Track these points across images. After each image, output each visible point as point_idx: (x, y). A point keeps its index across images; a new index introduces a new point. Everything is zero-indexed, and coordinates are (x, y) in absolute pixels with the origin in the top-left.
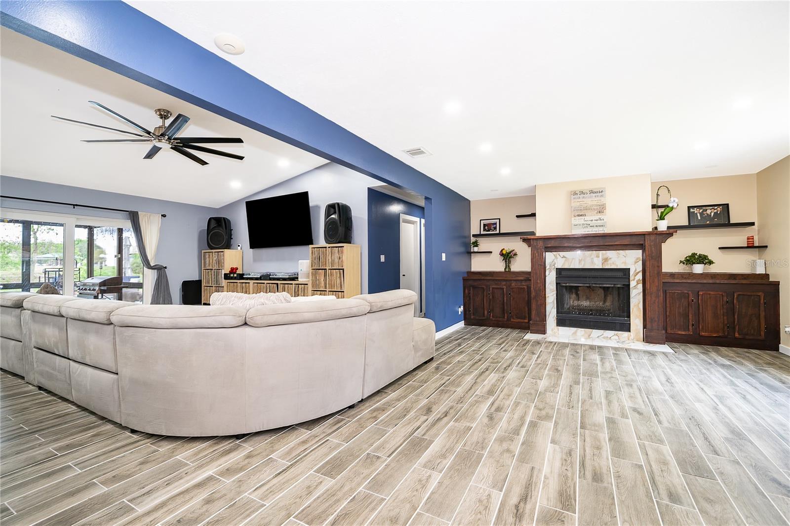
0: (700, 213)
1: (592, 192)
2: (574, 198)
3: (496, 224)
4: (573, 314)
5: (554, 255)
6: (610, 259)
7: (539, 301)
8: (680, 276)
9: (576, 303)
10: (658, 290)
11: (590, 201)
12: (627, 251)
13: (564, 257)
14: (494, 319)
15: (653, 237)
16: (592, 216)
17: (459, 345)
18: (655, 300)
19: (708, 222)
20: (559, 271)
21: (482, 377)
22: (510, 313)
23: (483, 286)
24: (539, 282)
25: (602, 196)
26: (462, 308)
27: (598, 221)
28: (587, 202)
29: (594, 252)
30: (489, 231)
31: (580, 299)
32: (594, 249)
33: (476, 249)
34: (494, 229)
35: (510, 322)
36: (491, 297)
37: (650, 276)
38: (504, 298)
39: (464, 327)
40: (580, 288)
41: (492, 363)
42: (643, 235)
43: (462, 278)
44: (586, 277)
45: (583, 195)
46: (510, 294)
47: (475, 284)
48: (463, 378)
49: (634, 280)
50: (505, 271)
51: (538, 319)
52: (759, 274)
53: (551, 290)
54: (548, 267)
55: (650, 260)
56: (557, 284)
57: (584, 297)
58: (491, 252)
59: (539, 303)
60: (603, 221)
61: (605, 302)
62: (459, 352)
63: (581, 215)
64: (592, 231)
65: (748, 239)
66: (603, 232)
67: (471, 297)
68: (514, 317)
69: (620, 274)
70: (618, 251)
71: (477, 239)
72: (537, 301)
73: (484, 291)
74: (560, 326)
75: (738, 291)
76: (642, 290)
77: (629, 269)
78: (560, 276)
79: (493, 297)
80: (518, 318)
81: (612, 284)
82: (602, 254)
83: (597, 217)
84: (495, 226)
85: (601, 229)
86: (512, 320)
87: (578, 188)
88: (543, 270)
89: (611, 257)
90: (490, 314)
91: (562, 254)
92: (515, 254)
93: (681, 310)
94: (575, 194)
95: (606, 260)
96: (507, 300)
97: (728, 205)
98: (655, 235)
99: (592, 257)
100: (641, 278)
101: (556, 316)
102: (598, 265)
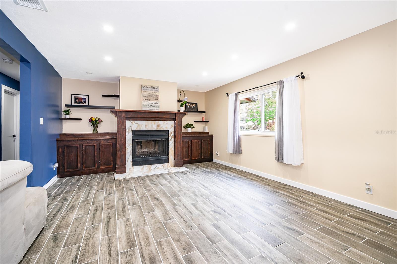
0: (189, 106)
1: (152, 87)
2: (144, 89)
3: (85, 99)
4: (141, 157)
5: (131, 122)
6: (160, 125)
7: (122, 152)
8: (184, 133)
9: (141, 151)
10: (180, 141)
11: (151, 92)
12: (168, 122)
13: (137, 124)
14: (86, 169)
15: (179, 115)
16: (152, 101)
17: (65, 200)
18: (179, 146)
19: (192, 110)
20: (134, 132)
21: (111, 229)
22: (100, 163)
23: (77, 145)
24: (122, 140)
25: (157, 91)
26: (57, 165)
27: (156, 104)
28: (150, 93)
29: (153, 121)
30: (79, 103)
31: (142, 148)
32: (153, 120)
33: (68, 116)
34: (84, 102)
35: (99, 169)
36: (84, 153)
37: (177, 134)
38: (95, 153)
39: (59, 180)
40: (142, 142)
41: (108, 209)
42: (175, 113)
43: (56, 140)
44: (149, 136)
45: (148, 88)
46: (99, 149)
47: (69, 144)
48: (93, 238)
49: (170, 136)
50: (93, 133)
51: (121, 164)
52: (206, 132)
53: (129, 144)
54: (127, 130)
55: (177, 126)
56: (133, 140)
57: (145, 147)
58: (81, 119)
59: (122, 153)
60: (158, 104)
61: (154, 149)
62: (69, 207)
63: (147, 100)
64: (153, 109)
65: (203, 118)
66: (158, 110)
67: (65, 154)
68: (103, 165)
69: (164, 133)
70: (164, 121)
71: (69, 109)
72: (121, 152)
73: (78, 148)
74: (134, 166)
75: (203, 139)
76: (173, 141)
77: (168, 130)
78: (135, 135)
79: (85, 152)
80: (105, 165)
81: (160, 139)
82: (157, 123)
83: (155, 102)
84: (84, 100)
85: (157, 108)
86: (101, 167)
87: (146, 84)
88: (125, 132)
89: (161, 124)
90: (83, 166)
91: (136, 122)
92: (101, 121)
93: (186, 149)
94: (144, 87)
95: (158, 126)
96: (97, 154)
97: (197, 103)
98: (179, 114)
99: (152, 124)
100: (173, 135)
101: (132, 160)
102: (154, 129)
